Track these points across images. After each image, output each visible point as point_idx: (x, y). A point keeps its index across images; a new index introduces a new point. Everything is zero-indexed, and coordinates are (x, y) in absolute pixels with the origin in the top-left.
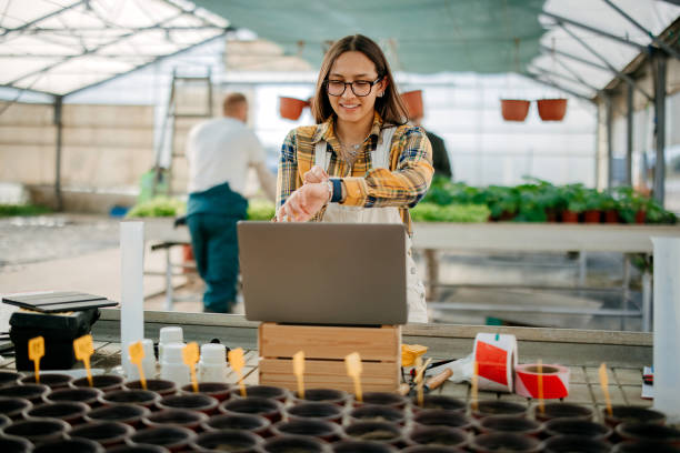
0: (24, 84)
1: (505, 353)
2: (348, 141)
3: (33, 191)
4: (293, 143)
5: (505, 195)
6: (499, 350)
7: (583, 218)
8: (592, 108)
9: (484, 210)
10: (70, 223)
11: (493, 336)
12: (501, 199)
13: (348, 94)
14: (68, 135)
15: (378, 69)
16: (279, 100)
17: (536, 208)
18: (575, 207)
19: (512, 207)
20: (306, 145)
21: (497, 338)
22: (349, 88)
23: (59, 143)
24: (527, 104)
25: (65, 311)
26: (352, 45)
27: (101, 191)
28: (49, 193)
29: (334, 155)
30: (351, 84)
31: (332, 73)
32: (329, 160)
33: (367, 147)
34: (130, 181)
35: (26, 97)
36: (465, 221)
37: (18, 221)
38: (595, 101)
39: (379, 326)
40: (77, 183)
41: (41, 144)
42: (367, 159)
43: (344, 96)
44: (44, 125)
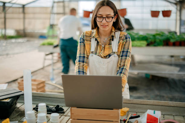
0: (13, 2)
1: (157, 119)
2: (103, 37)
3: (18, 32)
4: (84, 37)
5: (151, 37)
6: (155, 118)
7: (175, 44)
8: (175, 6)
9: (145, 43)
10: (28, 41)
11: (153, 111)
12: (150, 38)
13: (104, 21)
14: (27, 16)
15: (114, 12)
16: (83, 12)
17: (160, 41)
18: (172, 41)
19: (153, 41)
20: (88, 39)
21: (154, 113)
22: (104, 19)
23: (24, 18)
24: (159, 12)
25: (6, 99)
26: (105, 4)
27: (36, 31)
28: (22, 32)
29: (98, 42)
30: (105, 18)
31: (98, 13)
32: (96, 44)
33: (110, 39)
34: (44, 28)
35: (14, 6)
36: (140, 46)
37: (13, 40)
38: (176, 4)
39: (112, 109)
40: (30, 29)
41: (19, 19)
42: (110, 44)
43: (103, 22)
44: (19, 13)
